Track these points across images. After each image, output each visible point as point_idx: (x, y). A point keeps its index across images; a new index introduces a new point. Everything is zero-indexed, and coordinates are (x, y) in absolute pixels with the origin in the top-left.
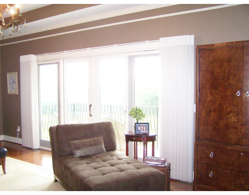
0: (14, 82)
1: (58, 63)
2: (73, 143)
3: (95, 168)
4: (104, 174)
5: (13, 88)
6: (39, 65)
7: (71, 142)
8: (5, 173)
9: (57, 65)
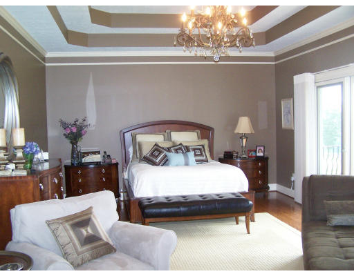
0: (289, 112)
1: (341, 83)
2: (327, 204)
3: (342, 247)
4: (347, 258)
5: (288, 121)
6: (318, 87)
7: (325, 201)
8: (249, 233)
9: (340, 86)
